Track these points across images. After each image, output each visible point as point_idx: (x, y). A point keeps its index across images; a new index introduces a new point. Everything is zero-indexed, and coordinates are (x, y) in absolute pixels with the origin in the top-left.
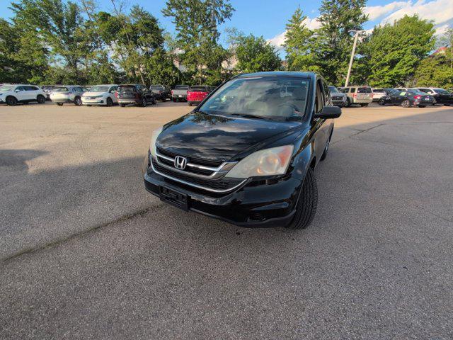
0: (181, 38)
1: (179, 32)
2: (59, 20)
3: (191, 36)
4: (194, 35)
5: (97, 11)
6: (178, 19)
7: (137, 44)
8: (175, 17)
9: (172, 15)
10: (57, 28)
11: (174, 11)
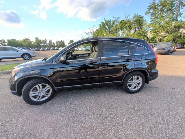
0: (152, 22)
1: (152, 20)
2: (109, 27)
3: (159, 20)
4: (160, 19)
5: (120, 20)
6: (153, 14)
7: (131, 29)
8: (151, 14)
9: (150, 13)
10: (108, 29)
11: (152, 11)
